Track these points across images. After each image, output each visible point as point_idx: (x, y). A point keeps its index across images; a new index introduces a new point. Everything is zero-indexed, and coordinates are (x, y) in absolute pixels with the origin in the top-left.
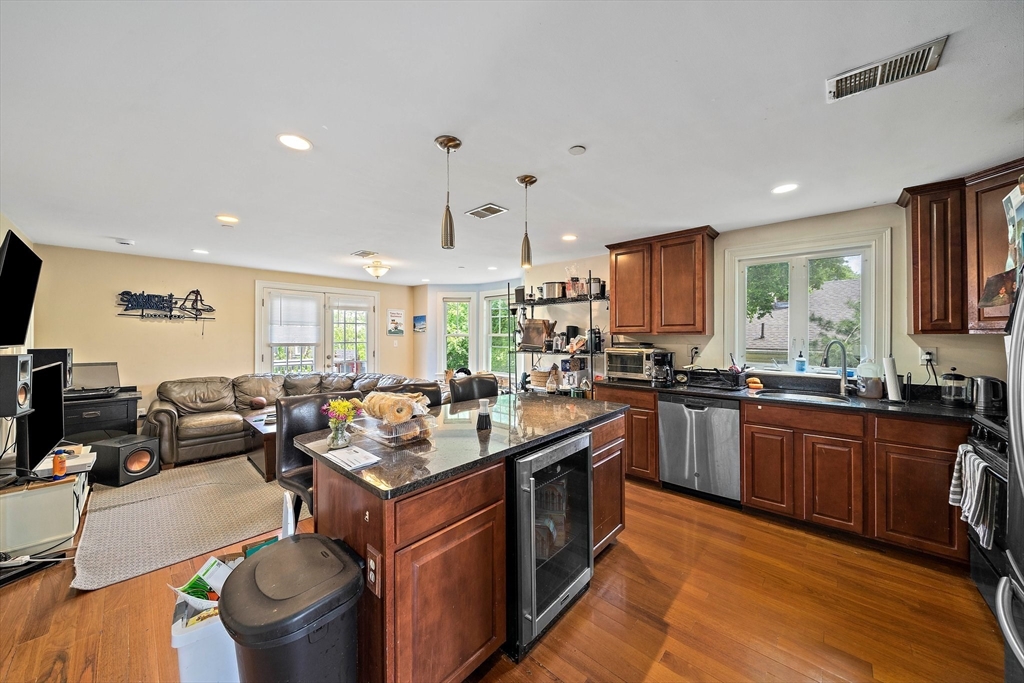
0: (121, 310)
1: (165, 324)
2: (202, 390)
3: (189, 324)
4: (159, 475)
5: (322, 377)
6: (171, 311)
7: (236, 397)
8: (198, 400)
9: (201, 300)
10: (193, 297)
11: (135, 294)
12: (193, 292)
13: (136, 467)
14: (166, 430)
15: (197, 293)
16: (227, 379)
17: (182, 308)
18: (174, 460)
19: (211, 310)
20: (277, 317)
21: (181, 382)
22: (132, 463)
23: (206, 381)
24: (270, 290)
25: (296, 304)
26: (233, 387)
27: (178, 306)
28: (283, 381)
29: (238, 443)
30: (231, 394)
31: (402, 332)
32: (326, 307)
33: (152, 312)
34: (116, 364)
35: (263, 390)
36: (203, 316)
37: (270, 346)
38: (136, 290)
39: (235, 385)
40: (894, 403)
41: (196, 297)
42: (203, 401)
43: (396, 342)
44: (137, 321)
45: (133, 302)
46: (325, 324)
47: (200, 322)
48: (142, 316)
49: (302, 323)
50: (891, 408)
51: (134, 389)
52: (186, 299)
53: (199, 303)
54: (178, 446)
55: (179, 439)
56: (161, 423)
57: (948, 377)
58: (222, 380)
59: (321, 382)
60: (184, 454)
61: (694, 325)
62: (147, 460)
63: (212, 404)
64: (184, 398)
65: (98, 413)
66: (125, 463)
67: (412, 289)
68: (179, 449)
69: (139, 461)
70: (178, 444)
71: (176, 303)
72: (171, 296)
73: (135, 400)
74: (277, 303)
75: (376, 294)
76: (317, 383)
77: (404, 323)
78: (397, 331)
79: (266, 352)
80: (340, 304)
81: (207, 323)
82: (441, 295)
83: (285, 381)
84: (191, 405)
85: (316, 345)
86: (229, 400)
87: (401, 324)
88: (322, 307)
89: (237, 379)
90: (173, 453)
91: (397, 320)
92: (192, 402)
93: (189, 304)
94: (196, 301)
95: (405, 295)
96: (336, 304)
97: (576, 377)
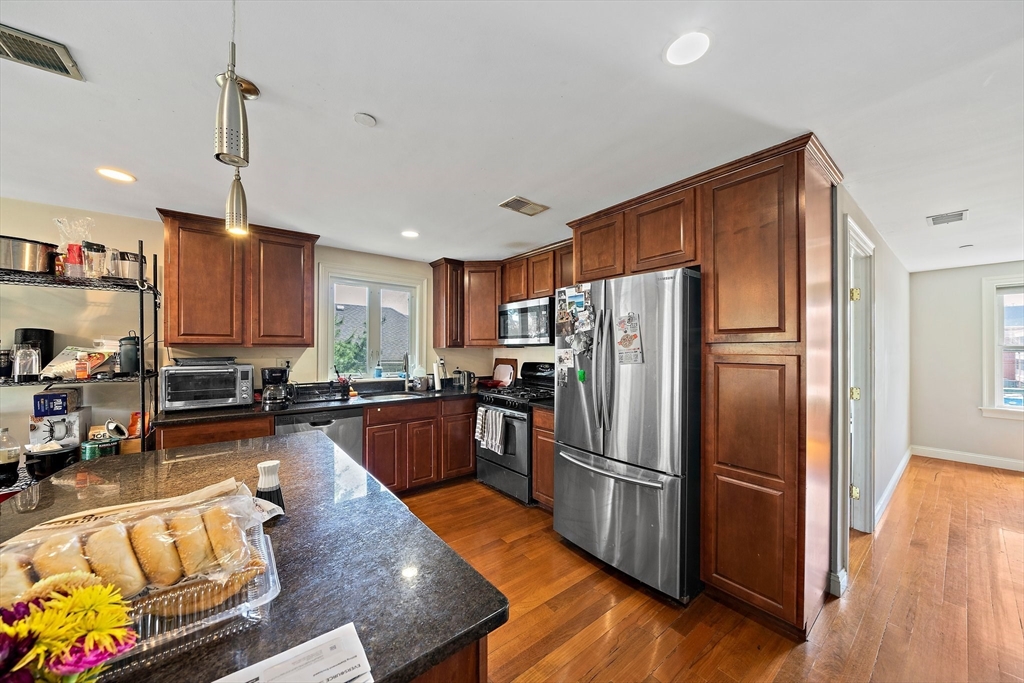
40: (438, 392)
50: (437, 395)
57: (455, 372)
61: (302, 336)
97: (77, 423)
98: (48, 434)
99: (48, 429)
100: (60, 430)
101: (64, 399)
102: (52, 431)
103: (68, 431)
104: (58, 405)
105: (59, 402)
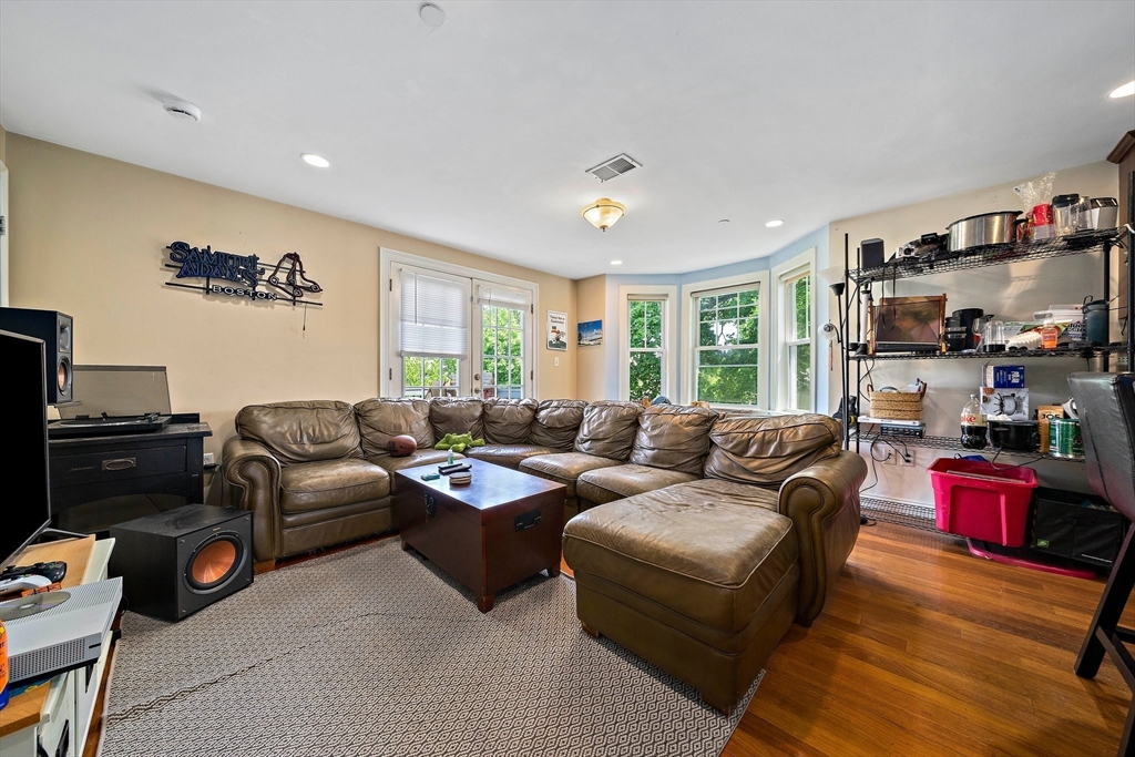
0: (170, 276)
1: (244, 307)
2: (310, 422)
3: (281, 309)
4: (253, 587)
5: (484, 406)
6: (254, 284)
7: (362, 435)
8: (305, 438)
9: (302, 272)
10: (287, 265)
11: (195, 249)
12: (289, 256)
13: (210, 576)
14: (261, 496)
15: (294, 257)
16: (346, 405)
17: (272, 282)
18: (276, 553)
19: (315, 289)
20: (410, 310)
21: (276, 407)
22: (202, 570)
23: (316, 407)
24: (400, 266)
25: (435, 291)
26: (357, 419)
27: (266, 277)
28: (427, 411)
29: (382, 518)
30: (354, 430)
31: (564, 345)
32: (474, 301)
33: (223, 284)
34: (164, 369)
35: (403, 423)
36: (303, 299)
37: (401, 355)
38: (197, 242)
39: (359, 414)
41: (294, 265)
42: (313, 441)
43: (557, 359)
44: (199, 298)
45: (191, 263)
46: (471, 324)
47: (299, 309)
48: (207, 290)
49: (443, 323)
51: (194, 418)
52: (278, 267)
53: (298, 277)
54: (283, 525)
55: (284, 513)
56: (252, 481)
58: (339, 406)
59: (484, 413)
60: (293, 541)
62: (230, 559)
63: (327, 447)
64: (283, 435)
65: (132, 461)
66: (188, 570)
67: (577, 283)
68: (286, 532)
69: (215, 563)
70: (282, 521)
71: (262, 271)
72: (254, 259)
73: (200, 437)
74: (410, 286)
75: (534, 286)
76: (478, 414)
77: (566, 329)
78: (560, 345)
79: (395, 364)
80: (493, 297)
81: (311, 311)
82: (625, 290)
83: (431, 410)
84: (294, 447)
85: (462, 358)
86: (351, 442)
87: (563, 334)
88: (469, 299)
89: (363, 404)
90: (273, 540)
91: (560, 327)
92: (295, 442)
93: (282, 277)
94: (292, 272)
95: (566, 292)
96: (487, 296)
97: (1027, 399)
98: (998, 407)
99: (998, 402)
100: (1009, 405)
101: (1022, 373)
102: (1002, 405)
103: (1018, 407)
104: (1015, 377)
105: (1017, 374)
